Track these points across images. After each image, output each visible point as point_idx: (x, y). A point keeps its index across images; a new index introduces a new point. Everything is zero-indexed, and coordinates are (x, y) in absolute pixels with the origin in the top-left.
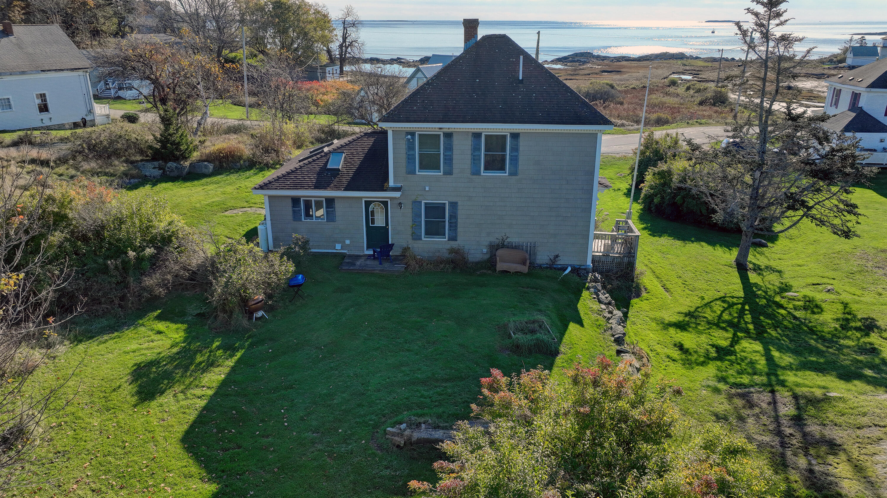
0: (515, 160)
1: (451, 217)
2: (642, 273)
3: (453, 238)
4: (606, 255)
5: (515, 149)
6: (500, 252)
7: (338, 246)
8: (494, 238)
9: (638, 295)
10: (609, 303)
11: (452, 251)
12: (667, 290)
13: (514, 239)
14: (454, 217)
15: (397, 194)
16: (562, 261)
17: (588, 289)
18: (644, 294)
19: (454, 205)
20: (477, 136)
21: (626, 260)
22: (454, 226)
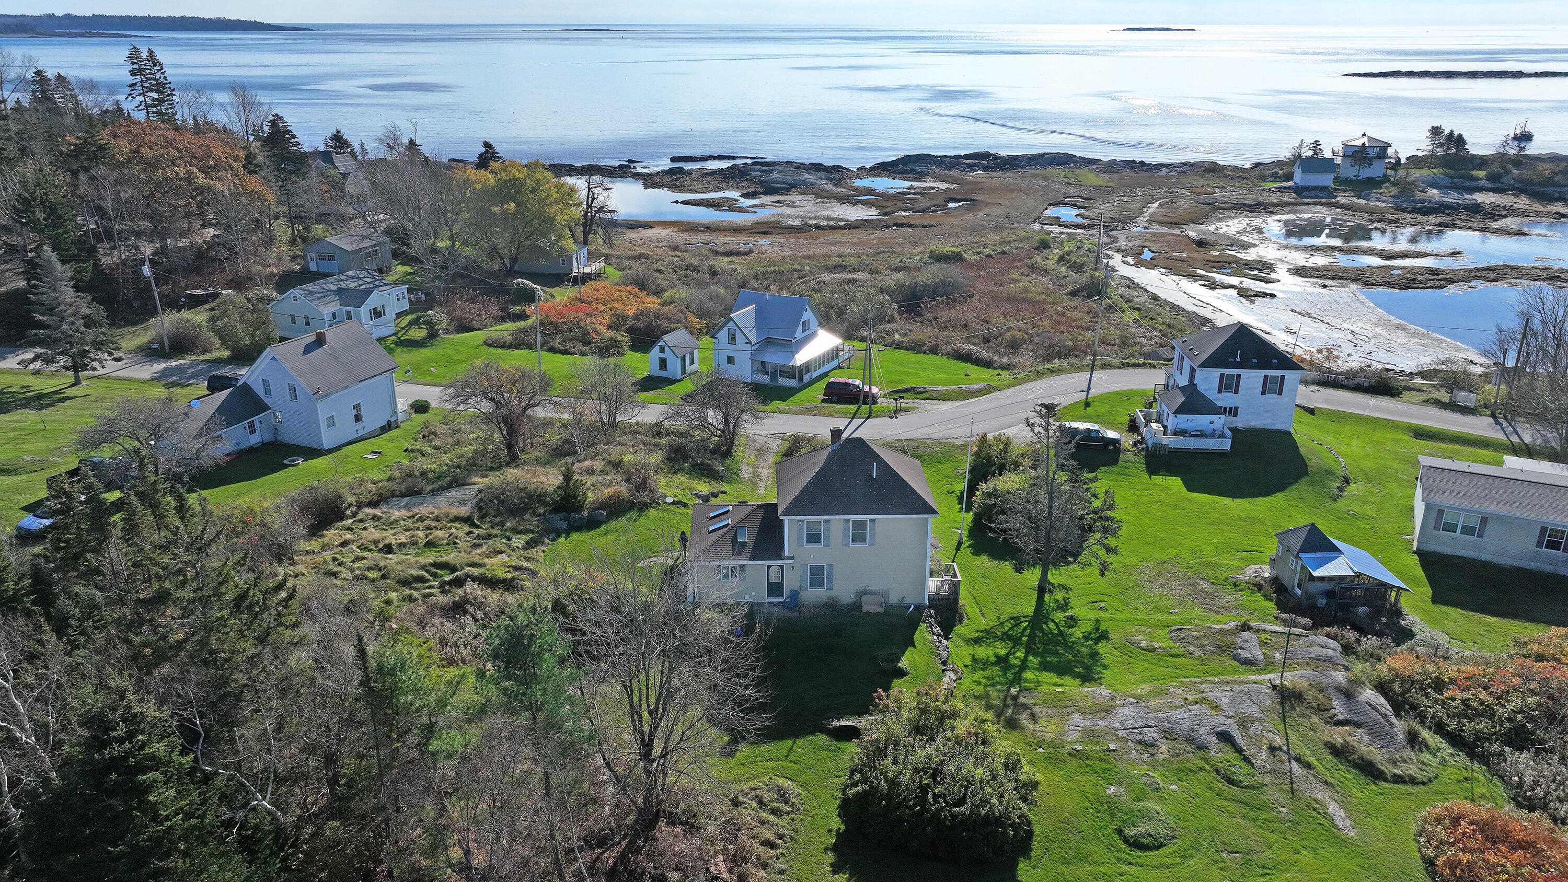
0: (873, 536)
1: (828, 575)
2: (964, 605)
3: (830, 589)
4: (937, 594)
5: (872, 529)
6: (863, 598)
7: (747, 597)
8: (860, 587)
9: (961, 622)
10: (939, 635)
11: (829, 598)
12: (983, 615)
13: (873, 587)
14: (830, 574)
15: (792, 562)
16: (908, 601)
17: (924, 622)
18: (965, 621)
19: (830, 566)
20: (848, 521)
21: (952, 597)
22: (830, 580)
